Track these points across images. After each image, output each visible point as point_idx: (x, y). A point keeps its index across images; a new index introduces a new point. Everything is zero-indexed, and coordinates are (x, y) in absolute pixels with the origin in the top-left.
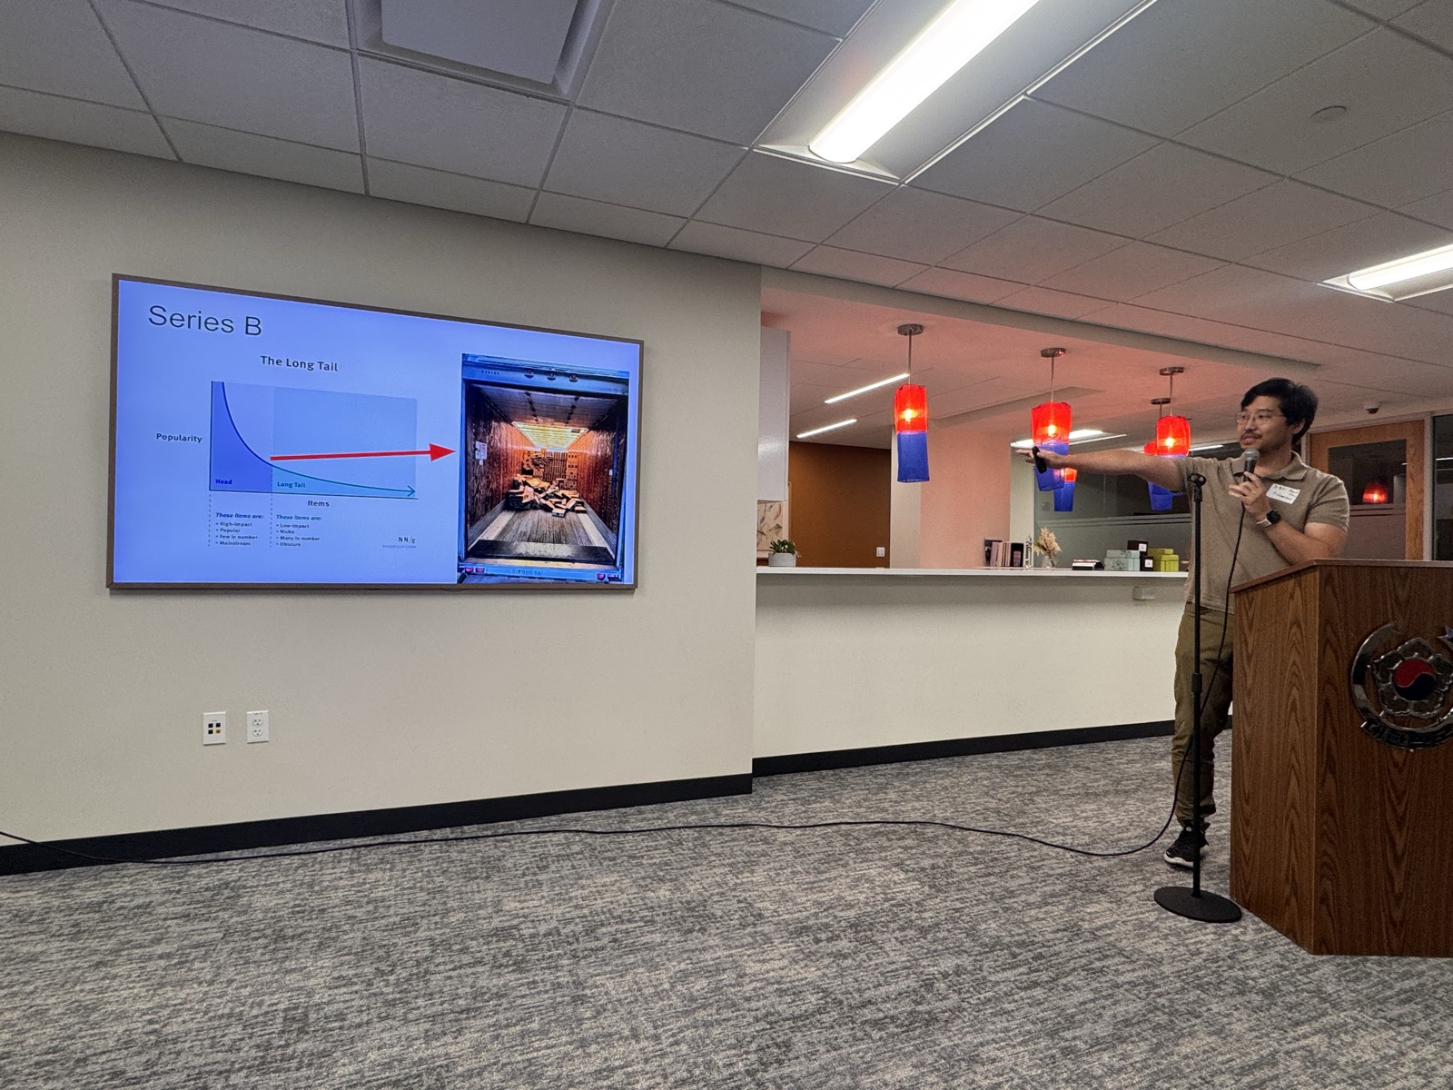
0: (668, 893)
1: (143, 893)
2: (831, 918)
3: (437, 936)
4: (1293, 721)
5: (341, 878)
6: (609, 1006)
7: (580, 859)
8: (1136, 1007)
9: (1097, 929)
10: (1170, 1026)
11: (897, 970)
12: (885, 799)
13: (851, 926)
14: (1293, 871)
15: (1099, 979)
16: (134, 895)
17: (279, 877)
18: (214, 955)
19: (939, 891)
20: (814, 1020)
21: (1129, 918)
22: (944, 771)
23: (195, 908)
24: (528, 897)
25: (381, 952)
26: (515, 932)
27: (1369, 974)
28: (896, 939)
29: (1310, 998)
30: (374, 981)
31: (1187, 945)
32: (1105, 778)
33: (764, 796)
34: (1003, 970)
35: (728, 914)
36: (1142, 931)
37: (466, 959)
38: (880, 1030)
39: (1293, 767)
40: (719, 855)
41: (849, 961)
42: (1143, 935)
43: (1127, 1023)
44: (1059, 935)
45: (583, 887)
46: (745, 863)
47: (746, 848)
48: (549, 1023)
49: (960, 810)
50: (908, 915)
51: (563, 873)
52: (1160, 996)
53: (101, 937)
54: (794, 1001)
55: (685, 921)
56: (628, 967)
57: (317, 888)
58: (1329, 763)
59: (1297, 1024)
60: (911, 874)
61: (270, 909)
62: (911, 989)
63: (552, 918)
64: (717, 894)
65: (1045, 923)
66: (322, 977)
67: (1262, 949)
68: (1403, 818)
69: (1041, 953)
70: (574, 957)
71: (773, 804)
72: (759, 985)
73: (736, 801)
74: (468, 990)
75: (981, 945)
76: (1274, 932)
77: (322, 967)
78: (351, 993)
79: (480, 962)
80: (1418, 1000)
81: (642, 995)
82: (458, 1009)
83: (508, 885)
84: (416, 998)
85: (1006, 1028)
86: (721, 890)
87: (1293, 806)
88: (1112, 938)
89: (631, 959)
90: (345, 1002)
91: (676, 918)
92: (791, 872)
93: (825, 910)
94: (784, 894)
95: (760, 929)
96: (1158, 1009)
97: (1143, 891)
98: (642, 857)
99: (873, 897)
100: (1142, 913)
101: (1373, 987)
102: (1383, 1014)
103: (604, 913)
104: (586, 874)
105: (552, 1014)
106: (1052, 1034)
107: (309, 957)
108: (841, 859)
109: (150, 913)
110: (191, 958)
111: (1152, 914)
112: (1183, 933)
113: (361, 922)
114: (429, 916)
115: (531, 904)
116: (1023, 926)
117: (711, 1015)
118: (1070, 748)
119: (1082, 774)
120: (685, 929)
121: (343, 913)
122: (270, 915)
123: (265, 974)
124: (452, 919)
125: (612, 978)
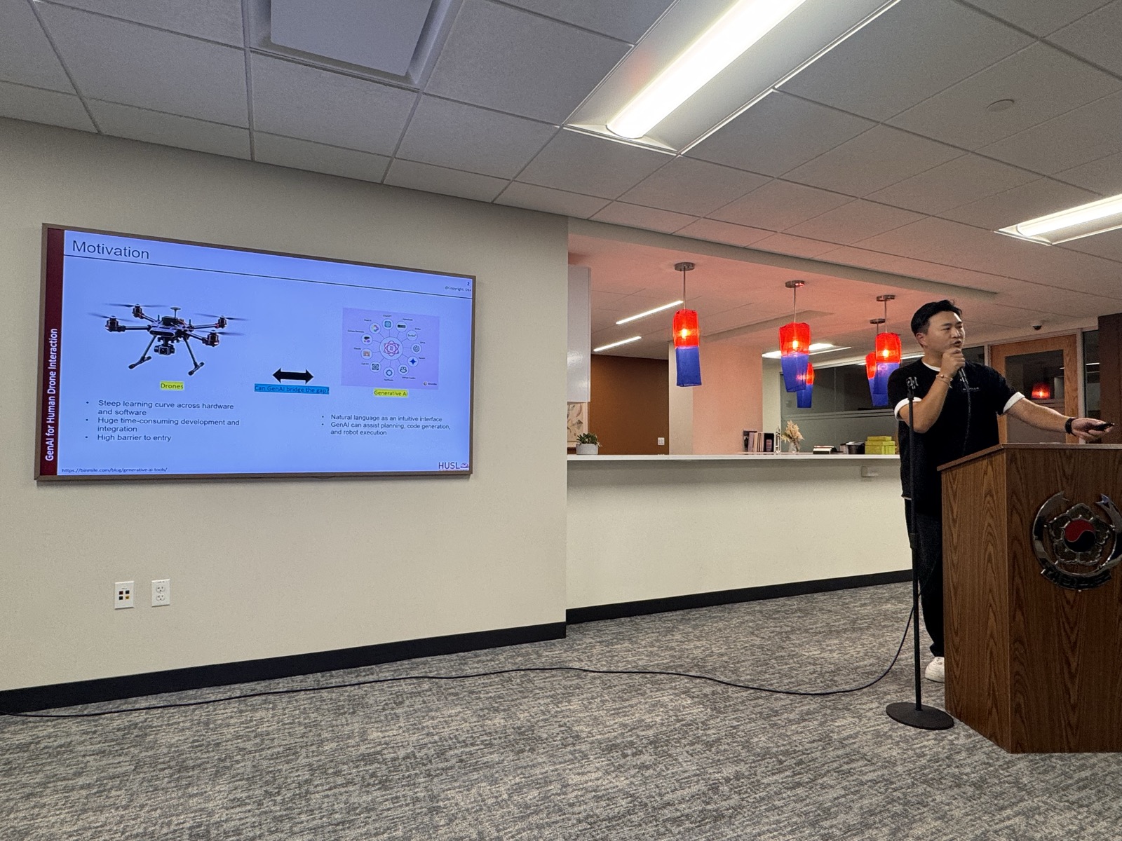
0: (502, 721)
1: (63, 734)
2: (634, 737)
3: (315, 763)
4: (990, 571)
5: (232, 717)
6: (460, 815)
7: (429, 696)
8: (878, 800)
9: (844, 739)
10: (905, 814)
11: (689, 777)
12: (672, 640)
13: (651, 743)
14: (993, 687)
15: (848, 779)
16: (56, 736)
17: (179, 718)
18: (128, 784)
19: (720, 712)
20: (625, 820)
21: (868, 729)
22: (717, 616)
23: (109, 746)
24: (388, 728)
25: (268, 778)
26: (379, 757)
27: (1054, 767)
28: (687, 752)
29: (1013, 787)
30: (264, 801)
31: (914, 750)
32: (844, 618)
33: (575, 640)
34: (773, 774)
35: (553, 737)
36: (879, 739)
37: (340, 780)
38: (679, 826)
39: (991, 606)
40: (541, 689)
41: (651, 771)
42: (882, 742)
43: (872, 813)
44: (815, 745)
45: (433, 718)
46: (563, 694)
47: (564, 682)
48: (411, 830)
49: (732, 647)
50: (696, 732)
51: (416, 707)
52: (896, 791)
53: (30, 773)
54: (608, 805)
55: (517, 744)
56: (473, 782)
57: (211, 726)
58: (1018, 602)
59: (1003, 808)
60: (696, 700)
61: (173, 744)
62: (700, 792)
63: (408, 744)
64: (542, 720)
65: (803, 736)
66: (220, 800)
67: (973, 751)
68: (1075, 643)
69: (801, 759)
70: (429, 775)
71: (584, 646)
72: (579, 793)
73: (554, 644)
74: (342, 805)
75: (754, 755)
76: (980, 737)
77: (220, 792)
78: (245, 812)
79: (350, 783)
80: (1092, 786)
81: (485, 805)
82: (335, 822)
83: (371, 718)
84: (299, 814)
85: (777, 820)
86: (545, 717)
87: (992, 636)
88: (855, 746)
89: (475, 776)
90: (240, 819)
91: (510, 741)
92: (601, 701)
93: (629, 731)
94: (596, 719)
95: (578, 747)
96: (895, 801)
97: (878, 707)
98: (480, 692)
99: (667, 719)
100: (878, 725)
101: (1058, 777)
102: (1066, 798)
103: (451, 739)
104: (434, 707)
105: (413, 823)
106: (813, 824)
107: (208, 783)
108: (640, 689)
109: (71, 751)
110: (108, 787)
111: (887, 725)
112: (911, 740)
113: (250, 752)
114: (307, 746)
115: (390, 733)
116: (787, 739)
117: (542, 819)
118: (816, 595)
119: (825, 617)
120: (518, 749)
121: (235, 745)
122: (173, 749)
123: (172, 798)
124: (326, 748)
125: (461, 792)
